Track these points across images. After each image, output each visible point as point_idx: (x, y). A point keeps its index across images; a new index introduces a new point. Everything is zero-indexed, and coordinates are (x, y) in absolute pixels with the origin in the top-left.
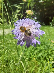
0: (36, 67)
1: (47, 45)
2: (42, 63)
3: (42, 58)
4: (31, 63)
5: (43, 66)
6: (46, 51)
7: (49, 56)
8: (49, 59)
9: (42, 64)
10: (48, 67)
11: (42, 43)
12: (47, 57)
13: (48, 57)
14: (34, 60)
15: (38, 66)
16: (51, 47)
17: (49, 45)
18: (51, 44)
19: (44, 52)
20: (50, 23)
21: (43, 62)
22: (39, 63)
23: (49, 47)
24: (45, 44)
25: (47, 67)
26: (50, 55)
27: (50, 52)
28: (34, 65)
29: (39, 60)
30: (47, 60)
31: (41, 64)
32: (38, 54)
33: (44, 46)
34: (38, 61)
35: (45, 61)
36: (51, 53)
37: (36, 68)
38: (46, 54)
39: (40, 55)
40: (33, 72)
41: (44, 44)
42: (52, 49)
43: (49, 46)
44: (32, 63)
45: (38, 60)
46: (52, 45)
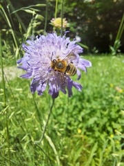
0: (84, 149)
1: (107, 98)
2: (97, 139)
3: (96, 129)
4: (71, 141)
5: (100, 146)
6: (106, 113)
7: (113, 123)
8: (114, 130)
9: (99, 141)
10: (112, 148)
11: (96, 95)
12: (108, 124)
13: (111, 125)
14: (80, 134)
15: (90, 148)
16: (115, 103)
17: (112, 98)
18: (115, 95)
19: (102, 114)
21: (99, 137)
22: (92, 141)
23: (112, 102)
24: (101, 97)
25: (110, 148)
26: (115, 120)
27: (114, 115)
28: (80, 145)
29: (90, 133)
30: (108, 133)
31: (95, 142)
32: (88, 119)
33: (99, 100)
34: (88, 136)
35: (105, 134)
36: (117, 116)
37: (84, 152)
38: (105, 120)
39: (91, 122)
40: (77, 161)
41: (99, 96)
42: (118, 106)
43: (110, 100)
44: (76, 140)
45: (88, 133)
46: (118, 98)
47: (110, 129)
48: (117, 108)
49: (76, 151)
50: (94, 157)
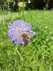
0: (31, 51)
1: (41, 31)
3: (36, 43)
4: (26, 48)
5: (37, 50)
6: (40, 37)
9: (37, 48)
11: (37, 29)
13: (42, 42)
14: (30, 45)
15: (33, 50)
16: (44, 33)
17: (43, 31)
19: (38, 37)
20: (44, 8)
21: (37, 46)
24: (39, 30)
25: (41, 50)
26: (44, 40)
29: (34, 45)
31: (36, 48)
32: (33, 39)
33: (38, 32)
35: (39, 45)
36: (45, 38)
38: (40, 39)
42: (45, 34)
43: (42, 32)
44: (28, 47)
46: (45, 31)
47: (41, 43)
48: (45, 35)
49: (28, 52)
50: (35, 54)
